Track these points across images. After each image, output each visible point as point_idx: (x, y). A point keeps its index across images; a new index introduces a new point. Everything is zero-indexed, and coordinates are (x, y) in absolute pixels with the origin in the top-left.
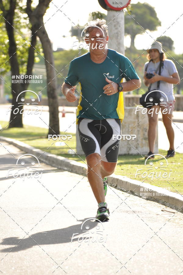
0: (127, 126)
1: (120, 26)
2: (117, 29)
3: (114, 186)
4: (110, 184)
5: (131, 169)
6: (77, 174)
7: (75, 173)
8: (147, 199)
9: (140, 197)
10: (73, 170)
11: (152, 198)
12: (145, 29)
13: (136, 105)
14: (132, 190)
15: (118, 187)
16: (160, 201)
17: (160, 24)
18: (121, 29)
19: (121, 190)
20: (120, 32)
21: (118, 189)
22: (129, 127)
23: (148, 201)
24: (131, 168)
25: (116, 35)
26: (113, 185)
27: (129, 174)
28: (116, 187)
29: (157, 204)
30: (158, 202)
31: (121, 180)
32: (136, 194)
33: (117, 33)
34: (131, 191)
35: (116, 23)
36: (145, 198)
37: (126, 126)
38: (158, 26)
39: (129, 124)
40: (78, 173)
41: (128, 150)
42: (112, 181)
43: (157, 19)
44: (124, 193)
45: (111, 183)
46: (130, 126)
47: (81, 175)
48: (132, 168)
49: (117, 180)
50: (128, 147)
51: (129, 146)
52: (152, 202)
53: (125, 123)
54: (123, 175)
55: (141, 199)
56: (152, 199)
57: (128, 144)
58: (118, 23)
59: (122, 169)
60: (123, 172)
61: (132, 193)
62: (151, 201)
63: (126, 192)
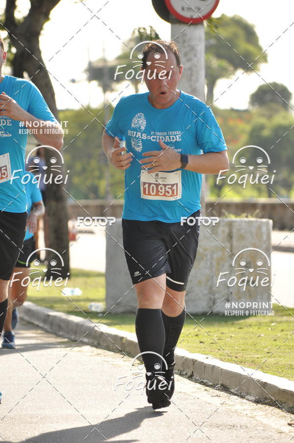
0: (209, 257)
1: (195, 56)
2: (189, 60)
3: (186, 374)
4: (179, 370)
5: (220, 341)
6: (109, 350)
7: (105, 349)
8: (257, 402)
9: (243, 397)
10: (101, 342)
11: (266, 399)
12: (236, 67)
13: (226, 213)
14: (224, 383)
15: (196, 376)
16: (284, 405)
17: (264, 58)
18: (198, 62)
19: (202, 383)
20: (196, 66)
21: (196, 381)
22: (212, 258)
23: (260, 405)
24: (219, 339)
25: (189, 72)
26: (184, 373)
27: (217, 351)
28: (190, 377)
29: (277, 410)
30: (279, 408)
31: (202, 363)
32: (232, 391)
33: (190, 69)
34: (222, 385)
35: (189, 48)
36: (253, 398)
37: (206, 255)
38: (262, 63)
39: (213, 252)
40: (111, 348)
41: (211, 303)
42: (183, 364)
43: (260, 49)
44: (207, 388)
45: (182, 369)
46: (215, 256)
47: (118, 353)
48: (221, 339)
49: (194, 362)
50: (210, 299)
51: (212, 297)
52: (267, 407)
53: (206, 250)
54: (205, 354)
55: (245, 401)
56: (267, 401)
57: (210, 293)
58: (192, 48)
59: (201, 342)
60: (205, 348)
61: (225, 388)
62: (264, 406)
63: (213, 386)
